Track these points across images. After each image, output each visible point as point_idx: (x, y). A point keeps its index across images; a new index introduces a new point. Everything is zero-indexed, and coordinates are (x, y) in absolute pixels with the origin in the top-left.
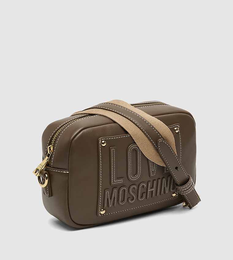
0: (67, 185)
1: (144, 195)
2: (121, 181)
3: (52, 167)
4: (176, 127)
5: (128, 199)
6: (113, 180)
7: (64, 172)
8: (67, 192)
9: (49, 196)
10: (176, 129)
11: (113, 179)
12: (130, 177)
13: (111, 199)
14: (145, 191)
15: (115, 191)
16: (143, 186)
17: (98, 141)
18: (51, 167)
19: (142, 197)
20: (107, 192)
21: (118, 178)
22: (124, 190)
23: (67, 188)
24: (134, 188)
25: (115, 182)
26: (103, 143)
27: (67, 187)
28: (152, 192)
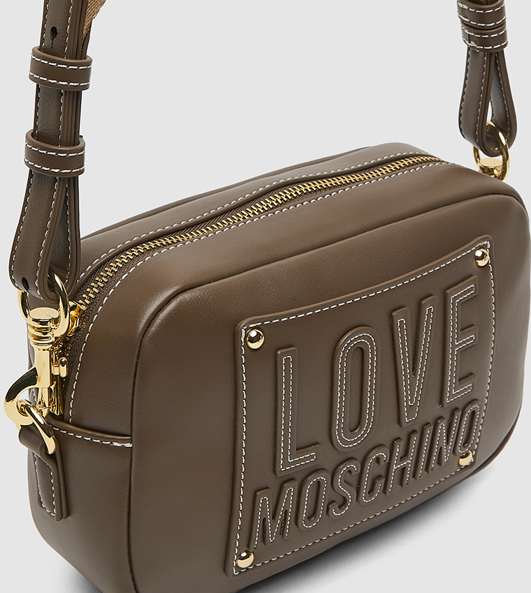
0: (127, 488)
1: (380, 484)
2: (309, 457)
3: (72, 424)
4: (480, 248)
5: (328, 508)
6: (285, 459)
7: (115, 444)
8: (126, 513)
9: (61, 516)
10: (479, 253)
11: (285, 453)
12: (340, 437)
13: (274, 517)
14: (382, 471)
15: (290, 490)
16: (378, 460)
17: (235, 335)
18: (68, 423)
19: (371, 491)
20: (265, 500)
21: (300, 449)
22: (319, 482)
23: (127, 498)
24: (350, 472)
25: (289, 462)
26: (253, 340)
27: (127, 494)
28: (403, 470)
